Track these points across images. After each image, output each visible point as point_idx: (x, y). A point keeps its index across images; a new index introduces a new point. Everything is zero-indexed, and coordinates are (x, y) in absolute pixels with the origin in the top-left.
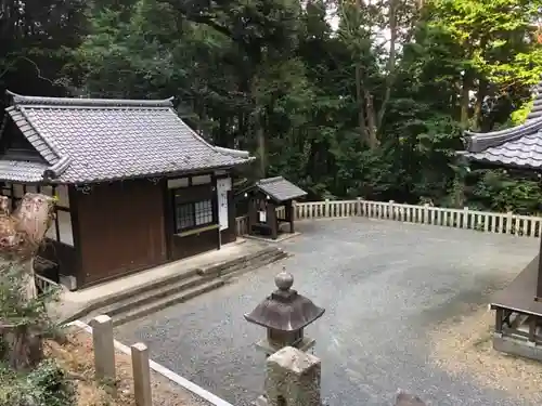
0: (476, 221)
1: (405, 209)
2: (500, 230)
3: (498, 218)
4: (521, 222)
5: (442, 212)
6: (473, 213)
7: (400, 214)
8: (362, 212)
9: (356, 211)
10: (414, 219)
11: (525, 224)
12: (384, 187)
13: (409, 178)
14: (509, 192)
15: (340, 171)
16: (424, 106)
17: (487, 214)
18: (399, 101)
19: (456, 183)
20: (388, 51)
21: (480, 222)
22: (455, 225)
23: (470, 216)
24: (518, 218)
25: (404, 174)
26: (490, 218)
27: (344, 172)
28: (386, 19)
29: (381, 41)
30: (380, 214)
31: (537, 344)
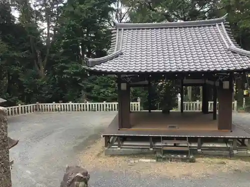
0: (92, 107)
1: (61, 105)
2: (102, 110)
3: (100, 105)
4: (109, 105)
5: (78, 105)
6: (91, 104)
7: (58, 109)
8: (40, 109)
9: (36, 110)
10: (65, 110)
11: (111, 106)
12: (50, 96)
13: (61, 91)
14: (104, 93)
15: (26, 89)
16: (65, 58)
17: (96, 104)
18: (54, 55)
19: (82, 92)
20: (47, 33)
21: (94, 107)
22: (84, 110)
23: (89, 105)
24: (108, 104)
25: (59, 89)
26: (98, 105)
27: (28, 90)
28: (44, 18)
29: (42, 28)
30: (49, 109)
31: (121, 148)
